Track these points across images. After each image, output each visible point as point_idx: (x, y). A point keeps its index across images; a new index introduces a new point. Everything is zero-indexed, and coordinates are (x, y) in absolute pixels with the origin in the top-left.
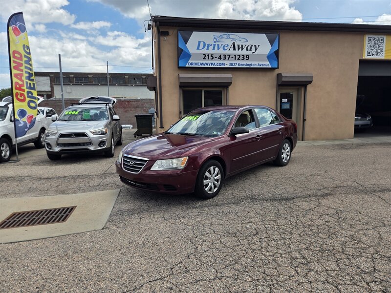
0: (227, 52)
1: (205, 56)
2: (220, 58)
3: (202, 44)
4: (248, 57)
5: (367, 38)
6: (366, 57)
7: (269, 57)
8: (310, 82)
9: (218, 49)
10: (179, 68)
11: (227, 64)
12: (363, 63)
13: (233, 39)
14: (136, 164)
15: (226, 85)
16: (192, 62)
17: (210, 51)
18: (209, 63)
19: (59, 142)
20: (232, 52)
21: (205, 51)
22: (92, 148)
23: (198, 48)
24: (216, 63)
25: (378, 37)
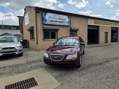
0: (57, 20)
1: (51, 21)
2: (55, 22)
3: (50, 17)
4: (63, 22)
5: (89, 19)
6: (89, 24)
7: (68, 23)
8: (78, 30)
9: (55, 19)
10: (43, 24)
11: (57, 24)
12: (89, 26)
13: (59, 16)
14: (58, 57)
15: (57, 30)
16: (47, 23)
17: (52, 19)
18: (52, 23)
19: (2, 51)
20: (58, 20)
21: (51, 19)
22: (17, 53)
23: (49, 18)
24: (54, 23)
25: (91, 19)
